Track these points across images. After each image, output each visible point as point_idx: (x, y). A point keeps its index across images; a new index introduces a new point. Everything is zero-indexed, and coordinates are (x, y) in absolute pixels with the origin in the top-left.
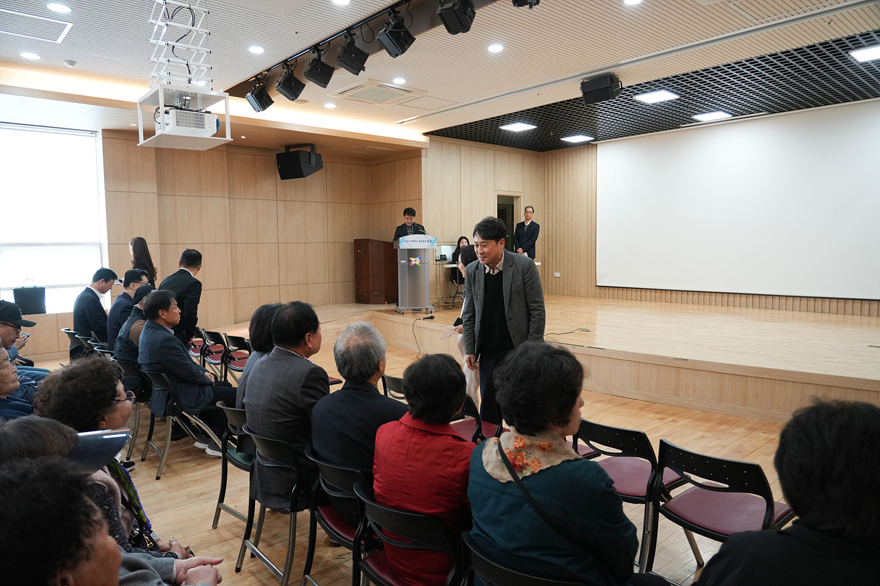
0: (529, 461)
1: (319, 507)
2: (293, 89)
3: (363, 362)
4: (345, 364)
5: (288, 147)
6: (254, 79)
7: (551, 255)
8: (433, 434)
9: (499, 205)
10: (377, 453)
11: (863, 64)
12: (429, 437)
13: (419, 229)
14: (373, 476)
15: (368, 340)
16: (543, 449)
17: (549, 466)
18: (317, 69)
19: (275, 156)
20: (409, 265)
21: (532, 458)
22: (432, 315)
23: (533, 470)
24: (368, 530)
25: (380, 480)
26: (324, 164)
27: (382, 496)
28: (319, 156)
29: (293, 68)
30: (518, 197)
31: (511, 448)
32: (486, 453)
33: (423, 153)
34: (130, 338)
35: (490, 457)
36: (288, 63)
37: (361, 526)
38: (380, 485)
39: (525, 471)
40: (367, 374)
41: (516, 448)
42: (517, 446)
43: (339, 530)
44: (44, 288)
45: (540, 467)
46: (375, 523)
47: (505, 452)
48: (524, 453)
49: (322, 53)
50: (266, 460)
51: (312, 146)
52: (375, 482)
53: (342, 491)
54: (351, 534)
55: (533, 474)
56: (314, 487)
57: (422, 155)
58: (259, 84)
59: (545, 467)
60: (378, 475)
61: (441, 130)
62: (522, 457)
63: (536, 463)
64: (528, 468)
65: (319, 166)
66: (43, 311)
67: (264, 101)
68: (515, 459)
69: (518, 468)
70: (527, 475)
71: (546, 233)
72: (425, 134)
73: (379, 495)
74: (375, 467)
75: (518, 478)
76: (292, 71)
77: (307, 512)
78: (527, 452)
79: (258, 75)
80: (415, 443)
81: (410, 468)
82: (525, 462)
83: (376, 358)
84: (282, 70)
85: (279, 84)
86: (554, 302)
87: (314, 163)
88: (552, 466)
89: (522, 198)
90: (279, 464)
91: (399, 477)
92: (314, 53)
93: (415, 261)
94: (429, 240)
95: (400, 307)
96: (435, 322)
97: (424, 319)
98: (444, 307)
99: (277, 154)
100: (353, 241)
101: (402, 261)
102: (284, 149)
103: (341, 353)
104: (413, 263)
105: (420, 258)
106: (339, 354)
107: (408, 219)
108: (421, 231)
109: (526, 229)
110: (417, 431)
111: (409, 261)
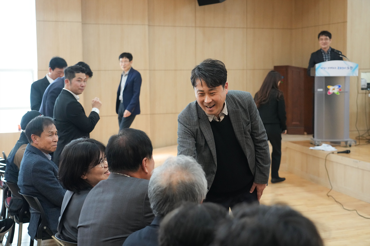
13: (336, 55)
20: (326, 94)
22: (350, 149)
34: (14, 162)
93: (334, 89)
94: (349, 67)
95: (316, 139)
96: (349, 157)
97: (339, 153)
98: (368, 141)
100: (273, 68)
101: (318, 90)
103: (162, 188)
104: (331, 91)
105: (340, 86)
106: (160, 189)
107: (325, 44)
108: (341, 56)
111: (327, 90)
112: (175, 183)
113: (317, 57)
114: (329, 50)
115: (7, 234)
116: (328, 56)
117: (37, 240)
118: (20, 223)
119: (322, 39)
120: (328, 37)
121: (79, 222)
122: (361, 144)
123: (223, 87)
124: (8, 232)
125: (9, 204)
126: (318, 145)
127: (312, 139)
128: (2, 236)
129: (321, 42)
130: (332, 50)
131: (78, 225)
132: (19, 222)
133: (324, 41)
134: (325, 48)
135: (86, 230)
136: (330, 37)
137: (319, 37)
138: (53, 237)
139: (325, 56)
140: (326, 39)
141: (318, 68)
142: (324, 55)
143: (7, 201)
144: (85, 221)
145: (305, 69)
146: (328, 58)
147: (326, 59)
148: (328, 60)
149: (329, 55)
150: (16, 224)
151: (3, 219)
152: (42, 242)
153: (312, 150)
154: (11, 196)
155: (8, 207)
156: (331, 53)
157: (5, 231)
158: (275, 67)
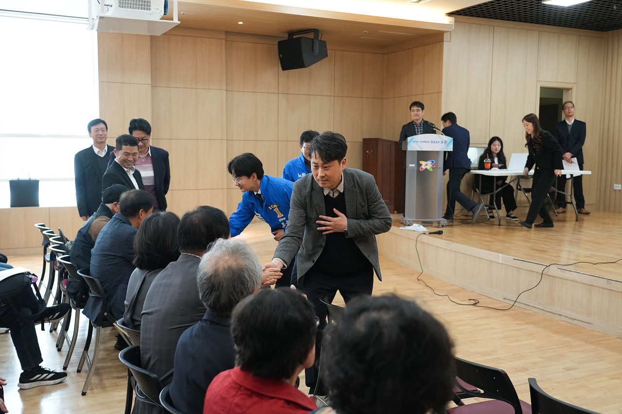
5: (291, 33)
7: (610, 161)
8: (261, 396)
9: (541, 99)
13: (429, 128)
15: (242, 262)
19: (277, 43)
20: (418, 170)
22: (441, 229)
26: (329, 53)
28: (323, 44)
30: (568, 89)
33: (446, 37)
44: (38, 181)
51: (316, 31)
57: (445, 39)
61: (468, 8)
65: (323, 54)
66: (37, 205)
71: (606, 135)
72: (450, 14)
80: (237, 405)
86: (607, 221)
87: (317, 51)
89: (574, 90)
93: (426, 165)
94: (444, 141)
95: (407, 219)
96: (442, 238)
97: (430, 233)
98: (461, 221)
99: (279, 42)
100: (362, 141)
101: (410, 165)
102: (287, 36)
103: (207, 276)
104: (423, 167)
105: (433, 162)
106: (205, 277)
107: (417, 115)
108: (434, 129)
109: (570, 129)
110: (242, 388)
111: (419, 165)
112: (221, 269)
113: (409, 130)
114: (421, 122)
115: (62, 321)
116: (420, 129)
117: (96, 328)
118: (78, 309)
119: (414, 111)
120: (420, 108)
121: (143, 308)
122: (454, 224)
123: (339, 162)
124: (63, 319)
125: (66, 287)
126: (409, 225)
127: (402, 218)
128: (57, 323)
129: (412, 113)
130: (426, 123)
131: (143, 312)
132: (77, 307)
133: (416, 113)
134: (417, 120)
135: (150, 317)
136: (423, 108)
137: (410, 109)
138: (114, 324)
139: (418, 129)
140: (418, 110)
141: (410, 141)
142: (416, 128)
143: (63, 284)
144: (150, 307)
145: (396, 142)
146: (421, 131)
147: (418, 132)
148: (421, 134)
149: (422, 127)
150: (73, 309)
151: (58, 303)
152: (102, 330)
153: (402, 229)
154: (67, 278)
155: (64, 291)
156: (423, 126)
157: (59, 317)
158: (364, 139)
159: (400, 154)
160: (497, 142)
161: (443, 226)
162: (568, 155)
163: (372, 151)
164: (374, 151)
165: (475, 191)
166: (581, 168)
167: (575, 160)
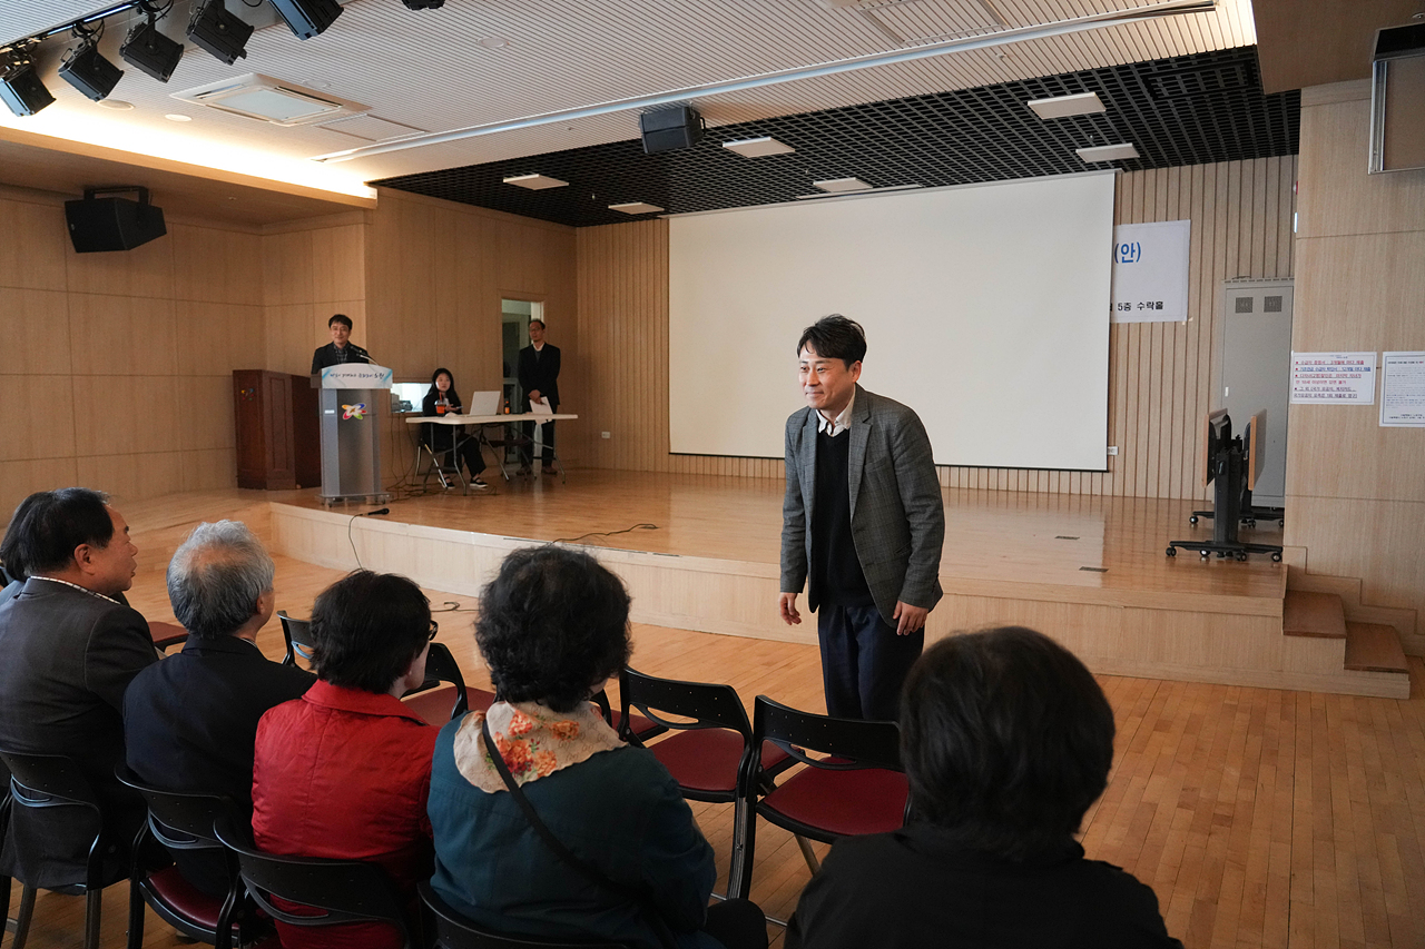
0: (536, 756)
1: (148, 873)
2: (97, 77)
3: (224, 597)
4: (189, 601)
5: (90, 191)
6: (9, 49)
10: (259, 760)
11: (1049, 122)
12: (358, 722)
14: (252, 803)
15: (238, 558)
16: (561, 734)
17: (569, 764)
18: (147, 44)
19: (62, 205)
21: (541, 750)
22: (386, 506)
23: (541, 771)
24: (246, 905)
25: (264, 808)
26: (168, 227)
27: (269, 838)
28: (157, 213)
29: (95, 38)
31: (506, 733)
32: (461, 741)
33: (367, 218)
35: (466, 750)
36: (85, 27)
37: (232, 898)
38: (265, 817)
39: (527, 774)
40: (234, 619)
41: (514, 733)
42: (516, 730)
43: (189, 912)
45: (555, 765)
46: (257, 888)
47: (495, 741)
48: (527, 742)
49: (158, 14)
50: (31, 795)
51: (143, 191)
52: (256, 815)
53: (194, 838)
54: (212, 915)
55: (542, 779)
56: (138, 838)
57: (364, 220)
58: (21, 60)
59: (563, 767)
60: (262, 800)
62: (524, 749)
63: (547, 759)
64: (533, 767)
65: (157, 231)
67: (33, 96)
68: (511, 752)
69: (515, 767)
70: (531, 780)
72: (371, 184)
73: (262, 835)
74: (255, 786)
75: (517, 785)
76: (93, 42)
77: (126, 884)
78: (532, 740)
79: (19, 42)
80: (331, 736)
81: (322, 782)
82: (529, 757)
83: (251, 590)
84: (72, 39)
85: (66, 66)
86: (599, 480)
88: (574, 764)
90: (61, 800)
91: (302, 798)
92: (140, 12)
93: (353, 410)
94: (378, 374)
95: (326, 495)
96: (389, 520)
97: (370, 514)
98: (408, 493)
99: (66, 203)
100: (231, 373)
101: (327, 412)
102: (82, 194)
104: (348, 414)
105: (362, 406)
107: (342, 336)
108: (365, 357)
109: (538, 357)
110: (334, 713)
111: (341, 411)
113: (326, 357)
116: (343, 356)
119: (335, 329)
120: (347, 325)
122: (399, 498)
129: (332, 332)
133: (339, 332)
134: (338, 344)
136: (350, 326)
137: (330, 325)
139: (339, 356)
140: (344, 328)
142: (336, 354)
145: (303, 378)
146: (343, 359)
147: (340, 360)
148: (343, 363)
149: (346, 355)
156: (348, 352)
158: (234, 371)
159: (304, 393)
160: (443, 377)
161: (384, 503)
162: (535, 393)
163: (252, 391)
164: (254, 390)
165: (423, 449)
166: (554, 412)
167: (545, 399)
